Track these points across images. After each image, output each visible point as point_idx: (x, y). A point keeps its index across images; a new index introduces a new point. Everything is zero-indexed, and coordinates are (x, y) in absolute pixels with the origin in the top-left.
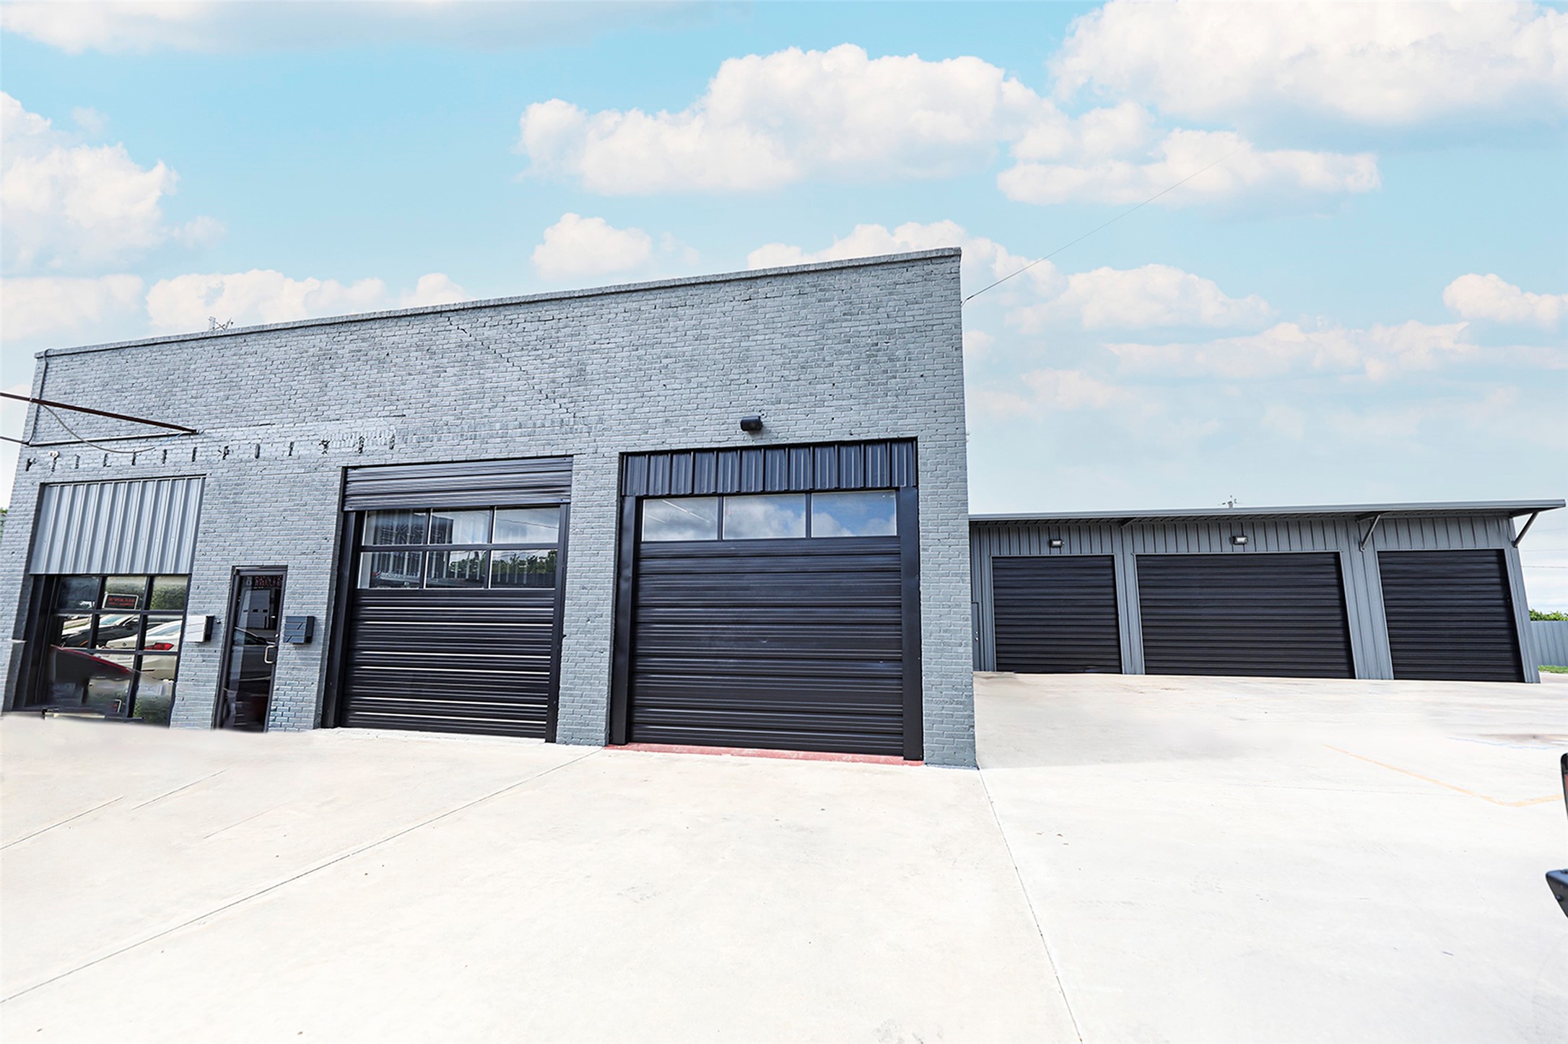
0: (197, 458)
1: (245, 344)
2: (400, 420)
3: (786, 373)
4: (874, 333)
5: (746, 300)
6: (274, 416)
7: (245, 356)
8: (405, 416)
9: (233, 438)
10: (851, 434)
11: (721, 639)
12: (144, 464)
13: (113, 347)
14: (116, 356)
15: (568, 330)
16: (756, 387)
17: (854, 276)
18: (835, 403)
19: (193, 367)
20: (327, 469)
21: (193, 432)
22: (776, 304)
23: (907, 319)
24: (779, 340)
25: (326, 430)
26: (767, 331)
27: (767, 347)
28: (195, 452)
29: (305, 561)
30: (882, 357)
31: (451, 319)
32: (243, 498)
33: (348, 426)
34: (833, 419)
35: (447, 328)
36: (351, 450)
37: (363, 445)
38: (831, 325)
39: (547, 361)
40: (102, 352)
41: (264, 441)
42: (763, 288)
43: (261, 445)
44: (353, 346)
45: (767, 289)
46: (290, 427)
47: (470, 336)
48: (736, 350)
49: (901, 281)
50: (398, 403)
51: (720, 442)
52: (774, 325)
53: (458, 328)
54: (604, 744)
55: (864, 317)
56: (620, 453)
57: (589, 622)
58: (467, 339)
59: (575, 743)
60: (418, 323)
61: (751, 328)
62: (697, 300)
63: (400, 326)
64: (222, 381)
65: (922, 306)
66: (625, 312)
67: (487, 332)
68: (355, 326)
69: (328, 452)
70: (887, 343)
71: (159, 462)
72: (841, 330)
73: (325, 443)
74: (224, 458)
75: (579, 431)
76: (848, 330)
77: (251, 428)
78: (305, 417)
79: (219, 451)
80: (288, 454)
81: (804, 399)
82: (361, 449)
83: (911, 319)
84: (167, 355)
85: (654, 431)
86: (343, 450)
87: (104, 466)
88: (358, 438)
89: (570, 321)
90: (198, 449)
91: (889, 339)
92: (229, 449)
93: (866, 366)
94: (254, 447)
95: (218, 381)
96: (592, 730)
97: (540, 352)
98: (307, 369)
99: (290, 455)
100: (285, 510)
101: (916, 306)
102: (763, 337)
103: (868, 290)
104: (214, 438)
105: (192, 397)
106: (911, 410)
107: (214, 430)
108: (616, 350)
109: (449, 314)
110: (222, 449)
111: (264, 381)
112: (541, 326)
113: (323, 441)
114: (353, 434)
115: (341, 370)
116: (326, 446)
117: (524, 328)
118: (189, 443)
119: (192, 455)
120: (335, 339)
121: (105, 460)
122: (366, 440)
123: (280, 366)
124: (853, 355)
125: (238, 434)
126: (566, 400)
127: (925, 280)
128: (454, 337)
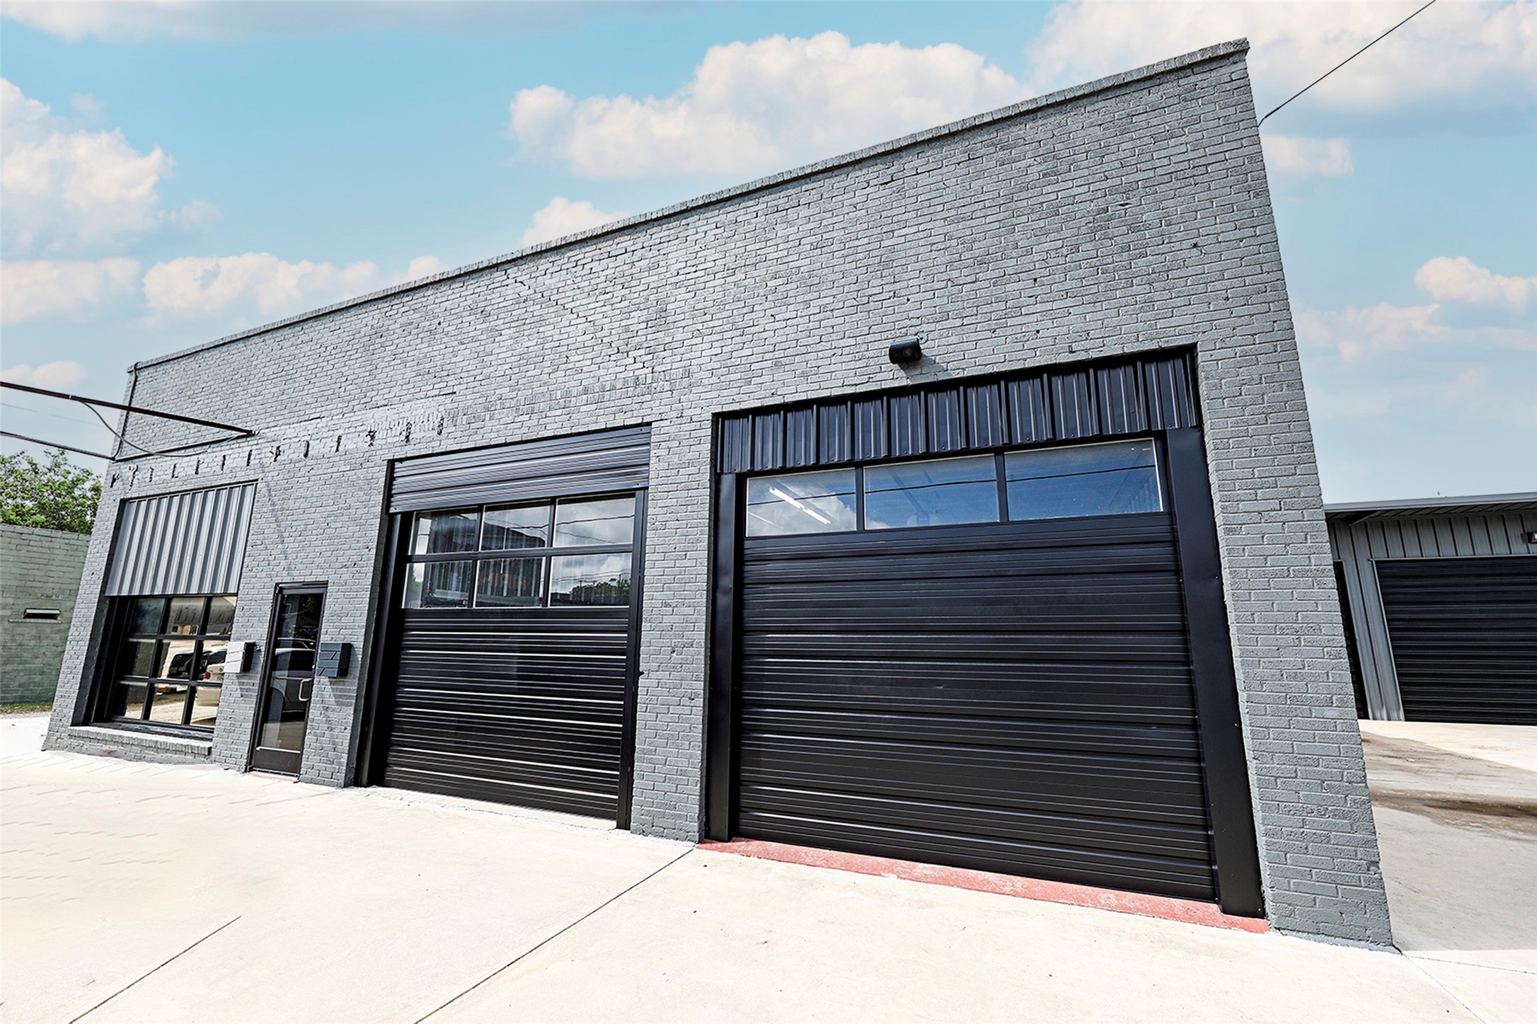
0: (251, 462)
1: (302, 332)
2: (449, 398)
3: (955, 274)
4: (1099, 194)
5: (887, 183)
6: (324, 409)
7: (301, 346)
8: (455, 393)
9: (285, 437)
10: (1072, 352)
11: (869, 682)
12: (205, 473)
13: (189, 352)
14: (192, 362)
15: (643, 263)
16: (908, 300)
17: (1054, 120)
18: (1039, 307)
19: (254, 363)
20: (372, 464)
21: (249, 434)
22: (931, 180)
23: (1157, 163)
24: (939, 228)
25: (373, 418)
26: (921, 220)
27: (922, 242)
28: (250, 455)
29: (346, 575)
30: (1117, 229)
31: (508, 273)
32: (290, 504)
33: (396, 411)
34: (1038, 332)
35: (504, 283)
36: (397, 439)
37: (410, 433)
38: (1024, 195)
39: (619, 305)
40: (180, 359)
41: (314, 437)
42: (911, 162)
43: (310, 442)
44: (404, 320)
45: (917, 162)
46: (339, 419)
47: (529, 288)
48: (875, 253)
49: (1141, 109)
50: (448, 379)
51: (856, 385)
52: (932, 210)
53: (516, 282)
54: (697, 839)
55: (1079, 173)
56: (714, 415)
57: (674, 654)
58: (525, 292)
59: (657, 835)
60: (472, 282)
61: (895, 219)
62: (814, 195)
63: (453, 289)
64: (279, 375)
65: (1183, 139)
66: (717, 228)
67: (548, 281)
68: (408, 296)
69: (374, 443)
70: (1122, 205)
71: (218, 469)
72: (1041, 199)
73: (372, 434)
74: (275, 461)
75: (658, 390)
76: (1053, 196)
77: (302, 423)
78: (354, 406)
79: (271, 452)
80: (335, 449)
81: (986, 309)
82: (407, 437)
83: (1166, 161)
84: (233, 354)
85: (759, 380)
86: (390, 440)
87: (173, 477)
88: (405, 424)
89: (646, 251)
90: (253, 452)
91: (1128, 199)
92: (280, 449)
93: (1090, 246)
94: (304, 444)
95: (275, 376)
96: (680, 817)
97: (610, 295)
98: (359, 351)
99: (337, 450)
100: (329, 516)
101: (1172, 143)
102: (915, 229)
103: (1083, 133)
104: (268, 438)
105: (252, 396)
106: (1179, 302)
107: (268, 430)
108: (706, 278)
109: (506, 267)
110: (274, 450)
111: (317, 370)
112: (611, 263)
113: (370, 432)
114: (401, 421)
115: (391, 348)
116: (373, 437)
117: (591, 269)
118: (246, 446)
119: (246, 459)
120: (387, 314)
121: (174, 471)
122: (413, 425)
123: (334, 352)
124: (1065, 233)
125: (290, 432)
126: (642, 352)
127: (1185, 100)
128: (510, 292)
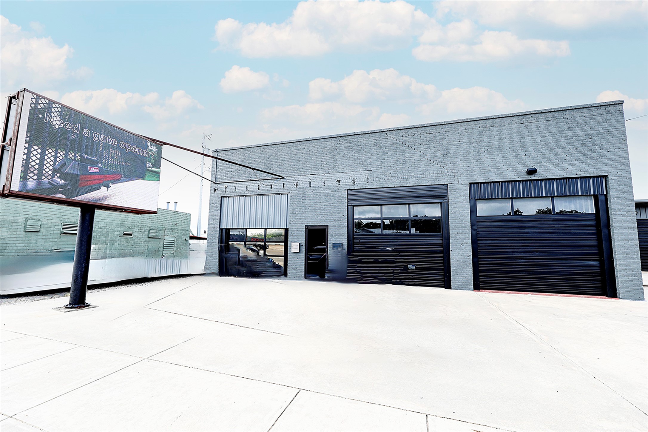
0: (285, 187)
1: (299, 145)
2: (370, 172)
3: (544, 151)
4: (584, 135)
5: (522, 124)
6: (315, 172)
7: (300, 150)
8: (372, 170)
9: (299, 180)
10: (576, 174)
11: (517, 252)
12: (263, 189)
13: (244, 147)
14: (246, 151)
15: (441, 137)
16: (530, 157)
17: (572, 112)
18: (568, 162)
19: (279, 154)
20: (341, 190)
21: (283, 178)
22: (536, 125)
23: (600, 129)
24: (539, 139)
25: (338, 176)
26: (533, 135)
27: (534, 141)
28: (284, 185)
29: (335, 223)
30: (589, 144)
31: (387, 134)
32: (306, 201)
33: (348, 174)
34: (567, 169)
35: (386, 138)
36: (350, 183)
37: (355, 182)
38: (563, 132)
39: (432, 149)
40: (239, 150)
41: (312, 180)
42: (530, 118)
43: (311, 182)
44: (347, 145)
45: (531, 119)
46: (323, 175)
47: (397, 140)
48: (519, 143)
49: (595, 114)
50: (368, 166)
51: (515, 178)
52: (536, 133)
53: (391, 138)
54: (473, 290)
55: (579, 129)
56: (469, 183)
57: (462, 246)
58: (395, 141)
59: (460, 289)
60: (373, 136)
61: (525, 134)
62: (498, 124)
63: (365, 137)
64: (291, 159)
65: (606, 124)
66: (466, 129)
67: (404, 138)
68: (346, 138)
69: (340, 184)
70: (590, 139)
71: (269, 189)
72: (568, 134)
73: (339, 181)
74: (296, 187)
75: (450, 175)
76: (571, 134)
77: (306, 176)
78: (329, 172)
79: (294, 184)
80: (323, 185)
81: (553, 161)
82: (354, 183)
83: (602, 129)
84: (267, 150)
85: (484, 175)
86: (346, 183)
87: (247, 190)
88: (352, 179)
89: (441, 133)
90: (285, 184)
91: (592, 137)
92: (298, 183)
93: (581, 148)
94: (309, 183)
95: (290, 159)
96: (468, 285)
97: (429, 146)
98: (327, 154)
99: (324, 185)
100: (325, 205)
101: (603, 124)
102: (531, 138)
103: (580, 118)
104: (291, 179)
105: (280, 165)
106: (604, 165)
107: (291, 177)
108: (463, 144)
109: (386, 132)
110: (295, 184)
111: (309, 159)
112: (428, 135)
113: (338, 180)
114: (350, 178)
115: (342, 154)
116: (339, 182)
117: (421, 137)
118: (281, 182)
119: (283, 186)
120: (337, 143)
121: (247, 188)
122: (356, 179)
123: (316, 153)
124: (575, 144)
125: (301, 178)
126: (442, 164)
127: (607, 113)
128: (390, 141)
